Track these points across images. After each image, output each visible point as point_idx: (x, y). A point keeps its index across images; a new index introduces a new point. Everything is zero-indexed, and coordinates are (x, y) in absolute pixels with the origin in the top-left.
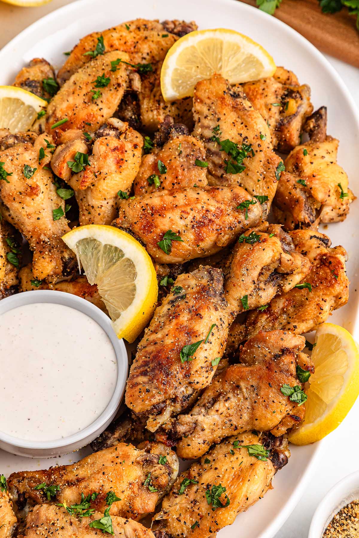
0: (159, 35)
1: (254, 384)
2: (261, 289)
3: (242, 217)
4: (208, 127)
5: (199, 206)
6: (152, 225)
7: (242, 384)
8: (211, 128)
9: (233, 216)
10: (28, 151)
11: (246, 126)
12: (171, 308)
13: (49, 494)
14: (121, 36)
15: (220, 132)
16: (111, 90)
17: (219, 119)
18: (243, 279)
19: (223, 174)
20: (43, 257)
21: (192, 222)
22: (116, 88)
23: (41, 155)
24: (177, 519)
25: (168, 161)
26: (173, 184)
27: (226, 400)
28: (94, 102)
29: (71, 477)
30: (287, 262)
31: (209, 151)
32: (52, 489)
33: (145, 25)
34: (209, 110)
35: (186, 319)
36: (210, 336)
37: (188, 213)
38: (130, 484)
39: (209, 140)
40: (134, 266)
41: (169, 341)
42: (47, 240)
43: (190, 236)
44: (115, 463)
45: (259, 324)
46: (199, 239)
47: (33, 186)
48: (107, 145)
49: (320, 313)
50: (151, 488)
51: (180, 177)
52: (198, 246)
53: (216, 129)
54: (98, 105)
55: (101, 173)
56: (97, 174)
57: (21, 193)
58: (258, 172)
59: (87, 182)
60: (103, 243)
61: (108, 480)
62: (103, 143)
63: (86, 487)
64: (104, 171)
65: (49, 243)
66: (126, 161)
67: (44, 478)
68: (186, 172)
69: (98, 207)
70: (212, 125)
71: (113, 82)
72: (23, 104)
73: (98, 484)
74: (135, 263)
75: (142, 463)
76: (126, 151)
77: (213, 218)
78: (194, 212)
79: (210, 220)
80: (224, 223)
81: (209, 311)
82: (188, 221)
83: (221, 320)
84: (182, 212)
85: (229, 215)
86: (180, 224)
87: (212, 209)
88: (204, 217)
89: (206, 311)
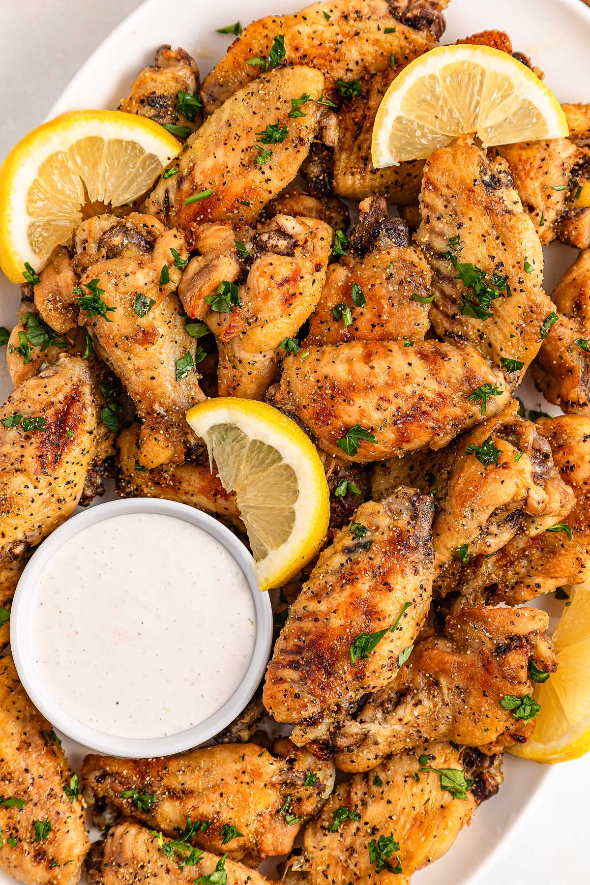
0: (379, 29)
1: (461, 685)
2: (491, 534)
3: (475, 409)
4: (441, 235)
5: (409, 390)
6: (330, 415)
7: (444, 682)
8: (445, 238)
9: (461, 408)
10: (143, 268)
11: (503, 244)
12: (345, 564)
13: (140, 804)
14: (314, 32)
15: (459, 247)
16: (287, 149)
17: (460, 226)
18: (464, 523)
19: (457, 315)
20: (156, 439)
21: (394, 416)
22: (296, 147)
23: (164, 279)
24: (323, 872)
25: (369, 287)
26: (373, 326)
27: (416, 705)
28: (258, 168)
29: (174, 782)
30: (536, 505)
31: (437, 271)
32: (145, 799)
33: (357, 12)
34: (446, 206)
35: (366, 587)
36: (402, 619)
37: (389, 401)
38: (260, 815)
39: (441, 256)
40: (296, 479)
41: (336, 622)
42: (163, 413)
43: (390, 435)
44: (239, 780)
45: (483, 569)
46: (402, 438)
47: (147, 330)
48: (272, 278)
49: (580, 571)
50: (289, 818)
51: (385, 317)
52: (400, 448)
53: (454, 241)
54: (263, 173)
55: (257, 318)
56: (251, 320)
57: (127, 339)
58: (512, 323)
59: (233, 333)
60: (251, 437)
61: (228, 806)
62: (265, 275)
63: (194, 808)
64: (263, 315)
65: (166, 418)
66: (301, 294)
67: (134, 778)
68: (395, 310)
69: (249, 363)
70: (450, 232)
71: (293, 134)
73: (213, 809)
74: (297, 475)
75: (278, 786)
76: (302, 278)
77: (429, 409)
78: (399, 400)
79: (424, 413)
80: (445, 417)
81: (403, 577)
82: (388, 414)
83: (421, 587)
84: (381, 398)
85: (455, 406)
86: (375, 417)
87: (430, 395)
88: (415, 407)
89: (400, 578)
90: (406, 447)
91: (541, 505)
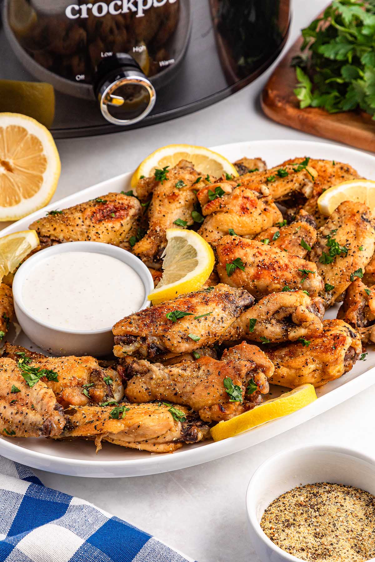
1: (211, 371)
2: (271, 324)
3: (299, 280)
4: (330, 228)
5: (273, 256)
6: (231, 250)
7: (203, 368)
8: (331, 230)
9: (293, 276)
11: (356, 237)
14: (325, 166)
15: (335, 233)
17: (340, 226)
18: (261, 306)
20: (148, 240)
21: (260, 262)
23: (197, 181)
24: (82, 414)
25: (284, 235)
27: (182, 369)
28: (266, 183)
30: (300, 310)
35: (196, 300)
36: (203, 318)
37: (261, 255)
38: (73, 378)
39: (325, 237)
40: (197, 265)
42: (158, 230)
43: (252, 271)
46: (257, 277)
47: (176, 194)
48: (243, 191)
49: (303, 366)
50: (85, 392)
52: (253, 281)
53: (334, 231)
55: (226, 207)
56: (222, 206)
57: (165, 195)
58: (340, 268)
59: (211, 207)
60: (189, 243)
64: (229, 207)
65: (158, 233)
66: (251, 213)
69: (209, 231)
70: (333, 228)
71: (290, 177)
72: (222, 168)
74: (199, 264)
75: (92, 371)
76: (256, 208)
77: (277, 268)
78: (266, 257)
79: (274, 269)
80: (283, 275)
81: (216, 305)
82: (257, 260)
83: (222, 318)
84: (258, 252)
85: (290, 273)
86: (250, 259)
87: (282, 262)
88: (272, 265)
89: (215, 304)
90: (256, 282)
91: (302, 312)
